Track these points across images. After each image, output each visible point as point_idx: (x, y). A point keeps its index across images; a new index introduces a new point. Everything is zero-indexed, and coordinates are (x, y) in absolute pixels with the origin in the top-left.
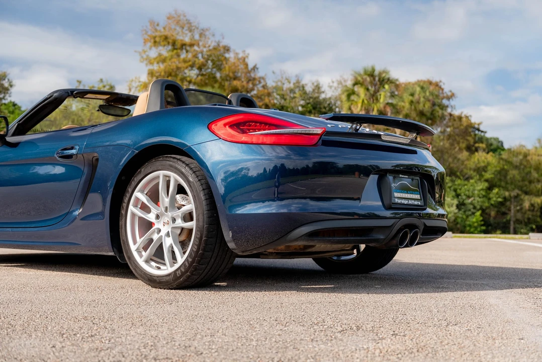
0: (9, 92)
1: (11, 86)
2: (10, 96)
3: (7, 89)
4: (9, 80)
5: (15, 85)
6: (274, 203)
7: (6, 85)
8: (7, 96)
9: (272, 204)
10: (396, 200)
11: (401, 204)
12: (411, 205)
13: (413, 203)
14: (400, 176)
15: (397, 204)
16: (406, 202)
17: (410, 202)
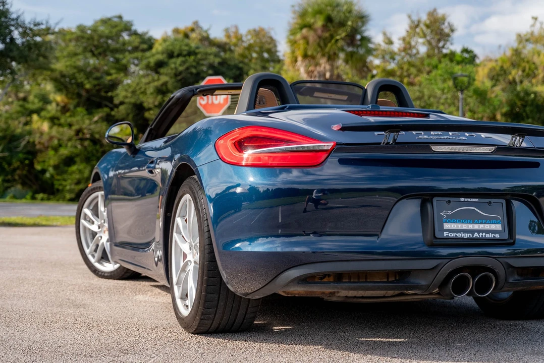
0: (450, 39)
1: (452, 31)
2: (452, 44)
3: (448, 35)
4: (449, 24)
5: (456, 29)
6: (278, 239)
7: (447, 30)
8: (448, 45)
9: (275, 241)
10: (445, 234)
11: (456, 238)
12: (477, 239)
13: (482, 236)
14: (462, 199)
15: (448, 238)
16: (467, 236)
17: (476, 235)
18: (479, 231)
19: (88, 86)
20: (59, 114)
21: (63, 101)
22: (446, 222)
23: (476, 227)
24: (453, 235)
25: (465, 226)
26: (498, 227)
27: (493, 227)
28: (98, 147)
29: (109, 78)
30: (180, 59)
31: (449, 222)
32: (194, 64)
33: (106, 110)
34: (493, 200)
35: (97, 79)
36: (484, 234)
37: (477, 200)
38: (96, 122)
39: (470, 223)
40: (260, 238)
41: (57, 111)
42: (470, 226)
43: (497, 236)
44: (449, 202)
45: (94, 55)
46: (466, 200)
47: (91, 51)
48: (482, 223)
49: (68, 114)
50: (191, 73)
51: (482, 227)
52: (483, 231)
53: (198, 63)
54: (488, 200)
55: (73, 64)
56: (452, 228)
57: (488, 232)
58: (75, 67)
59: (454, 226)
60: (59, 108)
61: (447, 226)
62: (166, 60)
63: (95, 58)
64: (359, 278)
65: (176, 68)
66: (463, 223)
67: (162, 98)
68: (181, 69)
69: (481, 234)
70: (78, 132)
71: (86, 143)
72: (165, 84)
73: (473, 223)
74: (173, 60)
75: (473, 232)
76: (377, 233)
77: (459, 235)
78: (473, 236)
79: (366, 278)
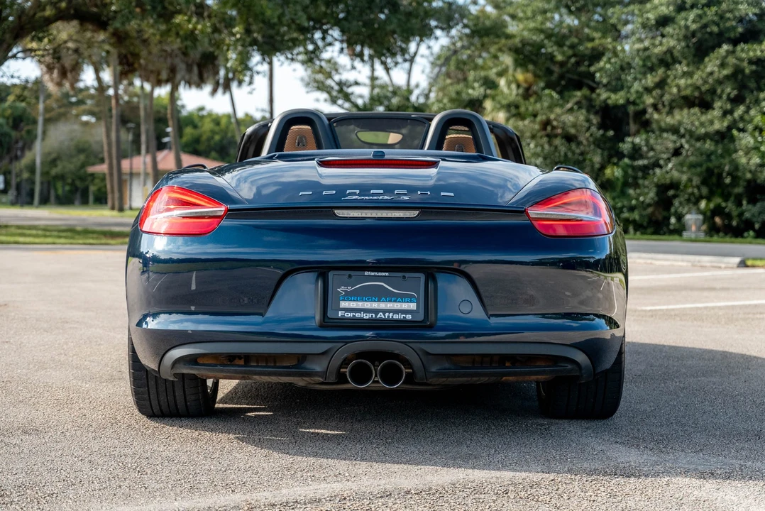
10: (340, 313)
11: (354, 319)
12: (381, 320)
13: (389, 316)
14: (366, 273)
15: (343, 318)
16: (368, 316)
17: (380, 315)
18: (384, 311)
19: (559, 58)
20: (520, 99)
21: (526, 81)
22: (343, 300)
23: (382, 305)
24: (350, 315)
25: (367, 305)
26: (413, 306)
27: (405, 306)
28: (573, 146)
29: (590, 45)
30: (696, 12)
31: (348, 300)
32: (715, 18)
33: (585, 91)
34: (407, 275)
35: (572, 47)
36: (391, 315)
37: (387, 274)
38: (571, 110)
39: (375, 301)
40: (161, 313)
41: (517, 95)
42: (375, 305)
43: (409, 317)
44: (350, 276)
45: (571, 12)
46: (372, 274)
47: (568, 7)
48: (390, 301)
49: (532, 100)
50: (711, 34)
51: (390, 306)
52: (389, 311)
53: (722, 17)
54: (400, 274)
55: (539, 27)
56: (349, 307)
57: (396, 312)
58: (542, 31)
59: (353, 305)
60: (521, 91)
61: (343, 304)
62: (673, 14)
63: (573, 17)
64: (267, 362)
65: (687, 27)
66: (366, 301)
67: (665, 72)
68: (694, 27)
69: (387, 315)
70: (546, 124)
71: (557, 141)
72: (670, 51)
73: (379, 301)
74: (683, 14)
75: (376, 311)
76: (261, 311)
77: (358, 315)
78: (376, 316)
79: (275, 362)
